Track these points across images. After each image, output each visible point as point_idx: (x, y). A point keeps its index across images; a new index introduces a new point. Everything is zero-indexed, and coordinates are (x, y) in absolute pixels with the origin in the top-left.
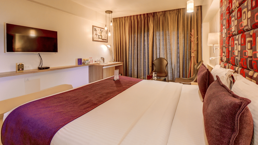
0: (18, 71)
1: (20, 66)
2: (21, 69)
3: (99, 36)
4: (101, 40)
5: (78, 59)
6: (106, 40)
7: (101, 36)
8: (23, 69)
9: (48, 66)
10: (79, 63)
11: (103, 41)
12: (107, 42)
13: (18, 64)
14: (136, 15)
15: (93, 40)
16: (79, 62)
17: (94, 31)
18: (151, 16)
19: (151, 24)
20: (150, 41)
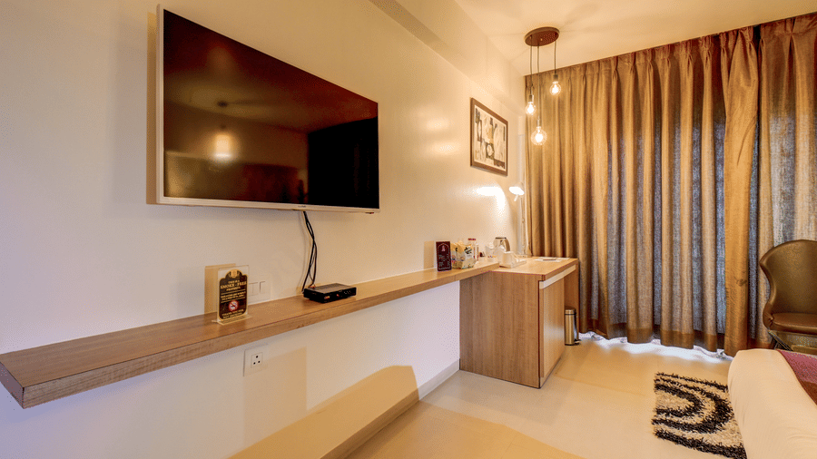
0: (219, 320)
1: (231, 285)
2: (233, 305)
3: (487, 144)
4: (490, 163)
5: (438, 244)
6: (502, 164)
7: (492, 145)
8: (242, 303)
9: (349, 284)
10: (442, 264)
11: (496, 167)
12: (505, 174)
13: (222, 275)
14: (644, 52)
15: (473, 164)
16: (442, 257)
17: (476, 124)
18: (735, 44)
19: (743, 83)
20: (735, 160)
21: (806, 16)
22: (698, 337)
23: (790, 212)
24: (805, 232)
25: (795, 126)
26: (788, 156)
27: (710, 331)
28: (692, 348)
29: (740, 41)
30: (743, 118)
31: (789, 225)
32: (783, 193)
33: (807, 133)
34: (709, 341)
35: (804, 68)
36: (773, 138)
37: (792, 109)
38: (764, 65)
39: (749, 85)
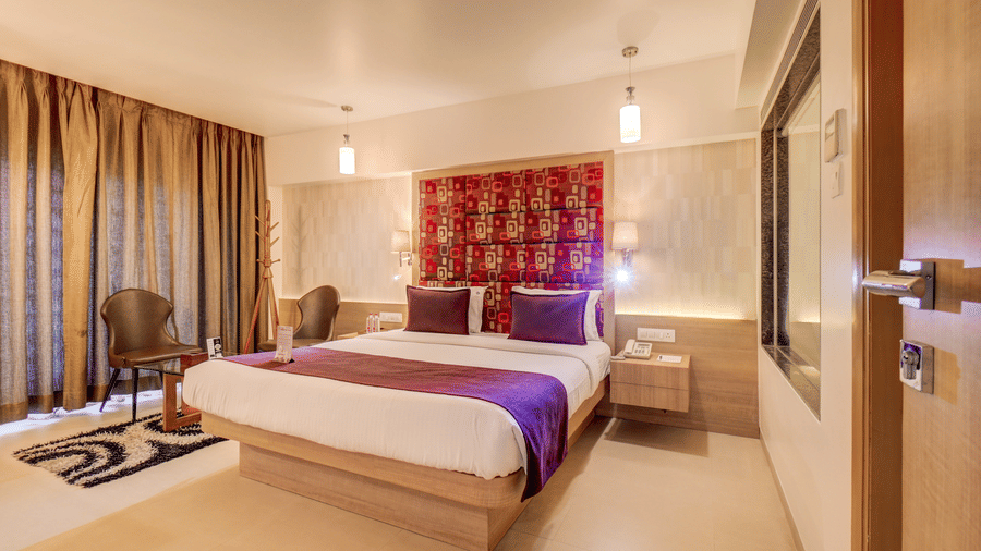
18: (73, 95)
19: (83, 136)
20: (75, 211)
21: (133, 100)
22: (33, 402)
23: (120, 264)
24: (132, 282)
25: (124, 190)
26: (117, 215)
27: (46, 391)
28: (26, 417)
29: (77, 92)
30: (83, 173)
31: (119, 277)
32: (112, 248)
33: (133, 199)
34: (46, 403)
35: (132, 143)
36: (108, 196)
37: (121, 174)
38: (101, 128)
39: (89, 142)
